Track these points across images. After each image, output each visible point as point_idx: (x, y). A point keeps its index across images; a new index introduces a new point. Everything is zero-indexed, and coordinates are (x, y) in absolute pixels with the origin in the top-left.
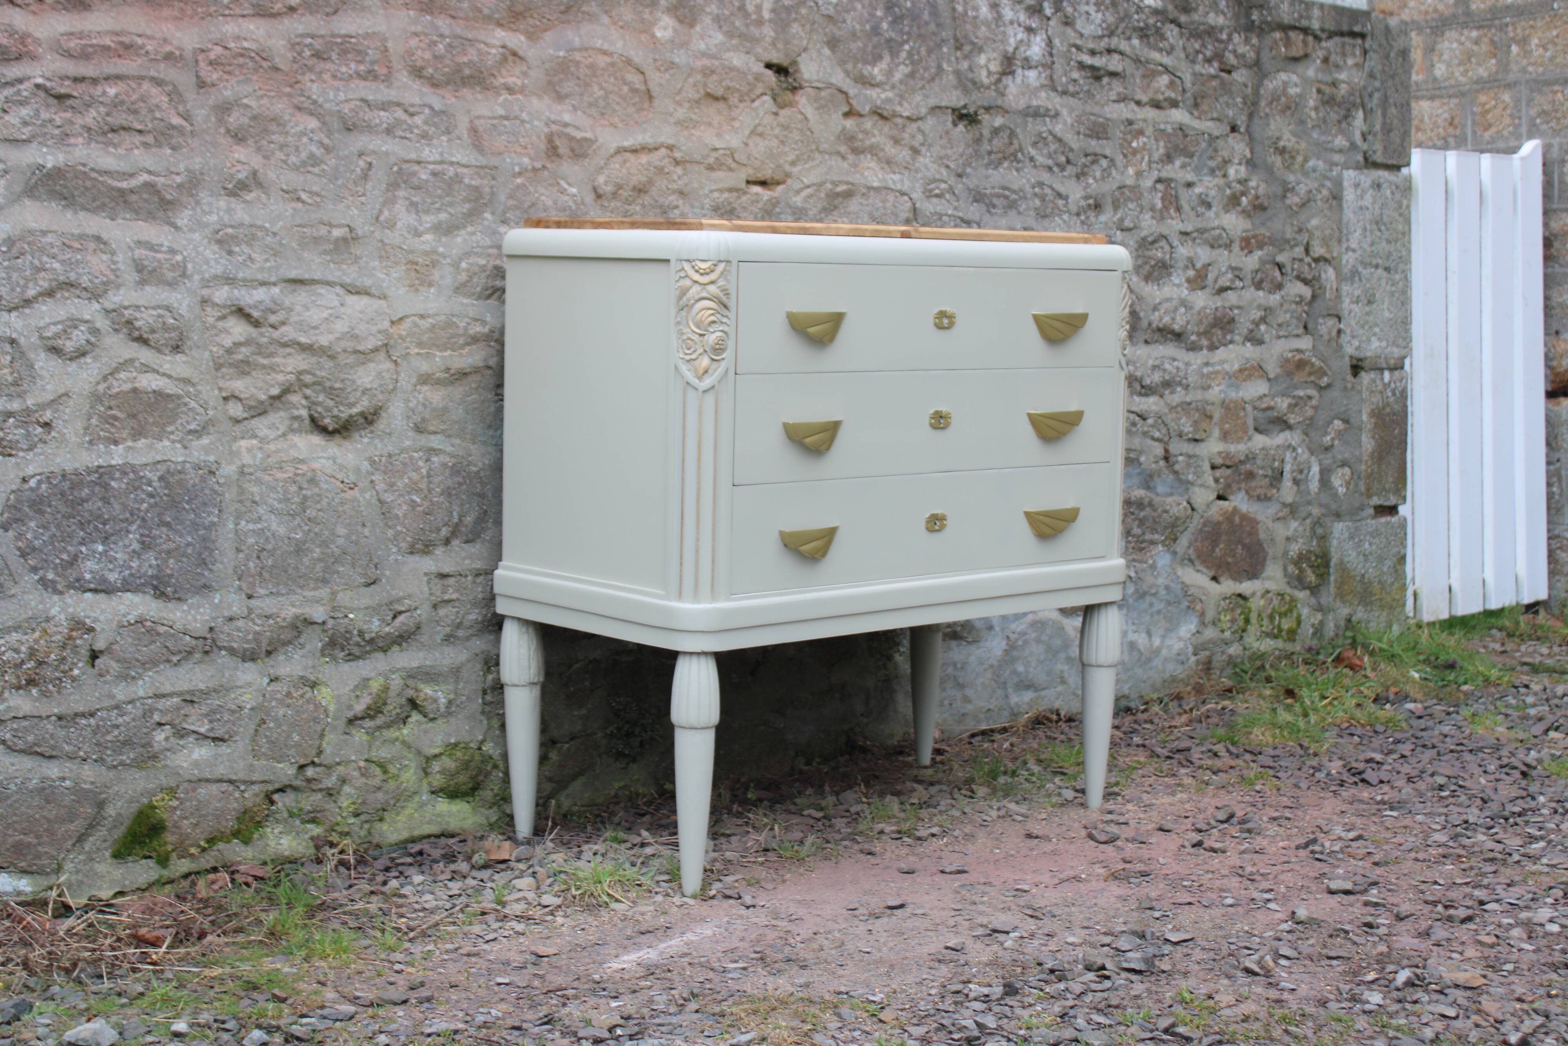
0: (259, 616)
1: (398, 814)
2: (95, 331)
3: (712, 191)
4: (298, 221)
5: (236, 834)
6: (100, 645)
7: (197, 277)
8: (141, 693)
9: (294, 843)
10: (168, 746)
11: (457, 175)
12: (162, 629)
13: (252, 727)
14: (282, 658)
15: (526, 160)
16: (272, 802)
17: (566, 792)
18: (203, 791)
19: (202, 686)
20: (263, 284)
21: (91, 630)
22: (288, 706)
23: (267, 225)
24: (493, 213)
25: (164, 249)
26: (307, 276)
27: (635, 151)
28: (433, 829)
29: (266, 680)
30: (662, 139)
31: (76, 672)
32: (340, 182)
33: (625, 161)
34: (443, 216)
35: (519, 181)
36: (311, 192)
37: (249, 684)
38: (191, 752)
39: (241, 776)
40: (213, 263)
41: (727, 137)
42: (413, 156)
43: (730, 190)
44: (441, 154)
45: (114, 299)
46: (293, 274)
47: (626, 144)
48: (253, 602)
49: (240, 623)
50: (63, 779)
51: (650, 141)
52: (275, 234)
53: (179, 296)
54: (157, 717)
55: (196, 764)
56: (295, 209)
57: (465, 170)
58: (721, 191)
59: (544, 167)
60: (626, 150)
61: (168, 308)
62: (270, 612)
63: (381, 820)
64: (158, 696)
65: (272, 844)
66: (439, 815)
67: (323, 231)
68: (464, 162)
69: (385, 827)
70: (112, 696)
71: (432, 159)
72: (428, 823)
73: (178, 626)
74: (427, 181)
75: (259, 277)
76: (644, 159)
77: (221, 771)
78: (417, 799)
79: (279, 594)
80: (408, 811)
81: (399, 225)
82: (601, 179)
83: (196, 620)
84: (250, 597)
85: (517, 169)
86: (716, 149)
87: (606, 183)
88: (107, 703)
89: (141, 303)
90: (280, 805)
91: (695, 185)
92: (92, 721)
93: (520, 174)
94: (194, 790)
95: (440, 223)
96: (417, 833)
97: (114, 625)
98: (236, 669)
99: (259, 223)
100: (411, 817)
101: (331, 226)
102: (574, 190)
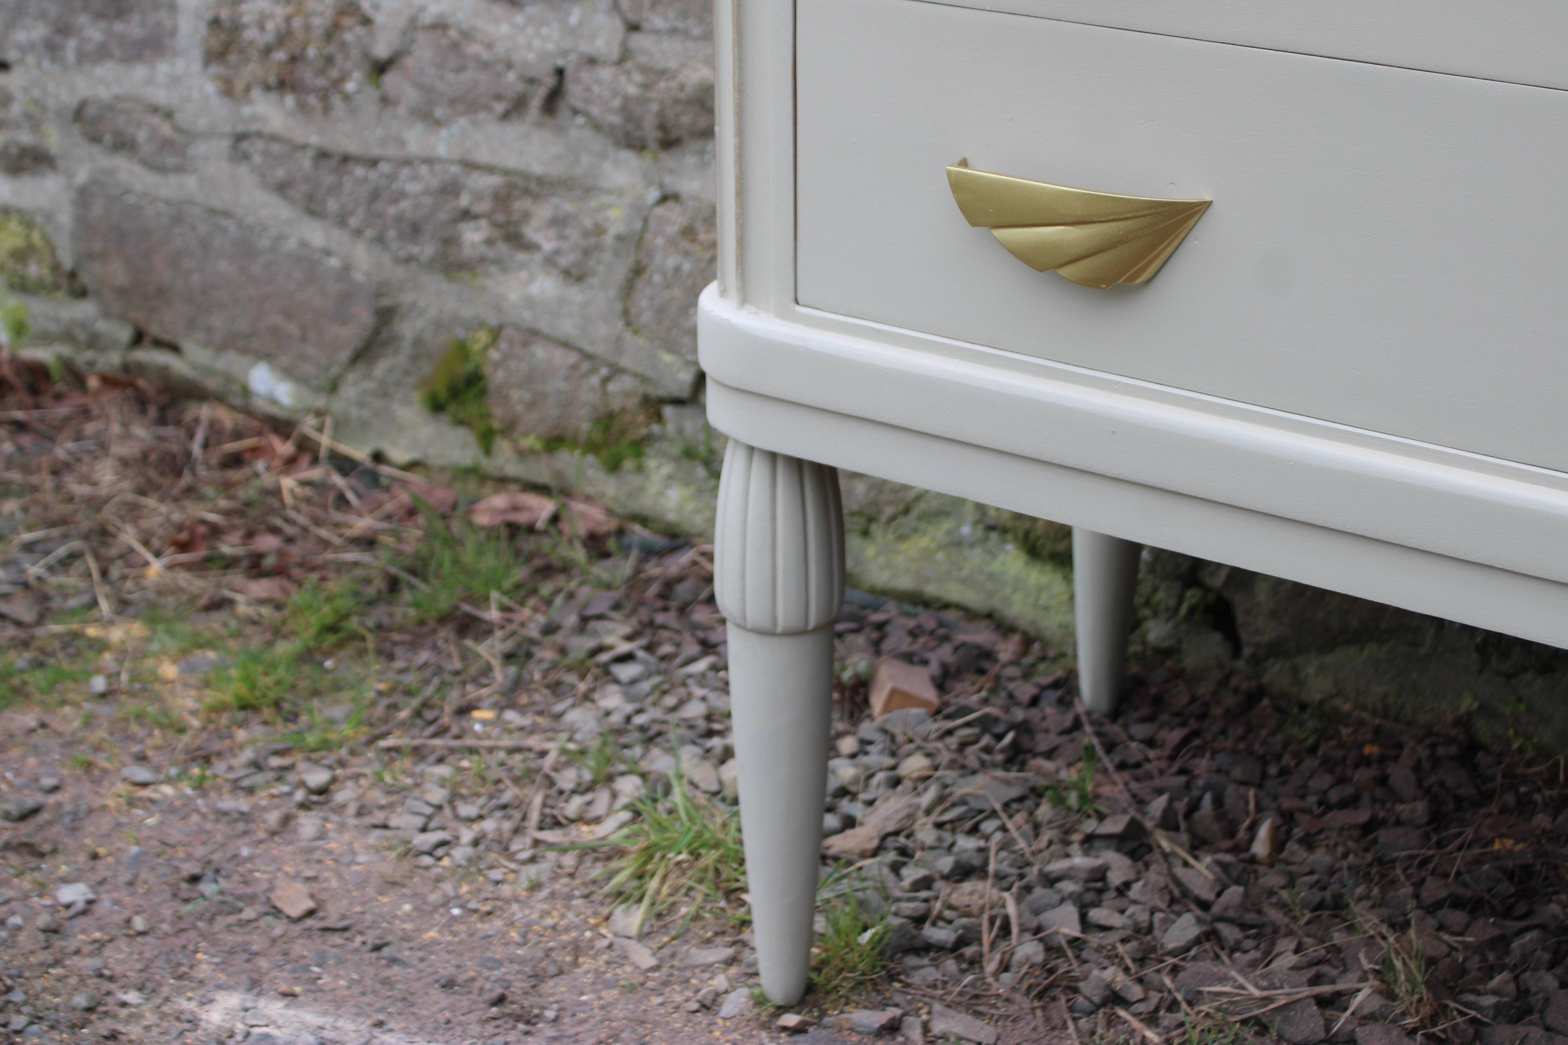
0: (644, 70)
1: (902, 538)
5: (592, 447)
6: (381, 51)
8: (442, 150)
9: (690, 506)
10: (491, 253)
12: (474, 49)
13: (621, 271)
14: (690, 160)
16: (659, 417)
17: (1329, 659)
18: (540, 351)
19: (537, 169)
21: (366, 21)
22: (687, 254)
28: (971, 598)
29: (653, 195)
31: (350, 86)
37: (620, 192)
38: (531, 280)
39: (598, 349)
48: (638, 41)
49: (605, 73)
50: (328, 253)
54: (464, 201)
55: (530, 302)
62: (661, 64)
63: (866, 533)
64: (470, 166)
65: (653, 488)
66: (991, 576)
69: (870, 551)
70: (401, 143)
72: (964, 581)
73: (500, 49)
77: (567, 328)
78: (947, 524)
79: (686, 34)
80: (923, 542)
83: (529, 47)
84: (634, 28)
88: (391, 151)
90: (670, 428)
92: (373, 175)
94: (526, 344)
96: (931, 589)
97: (402, 22)
98: (603, 156)
100: (927, 555)
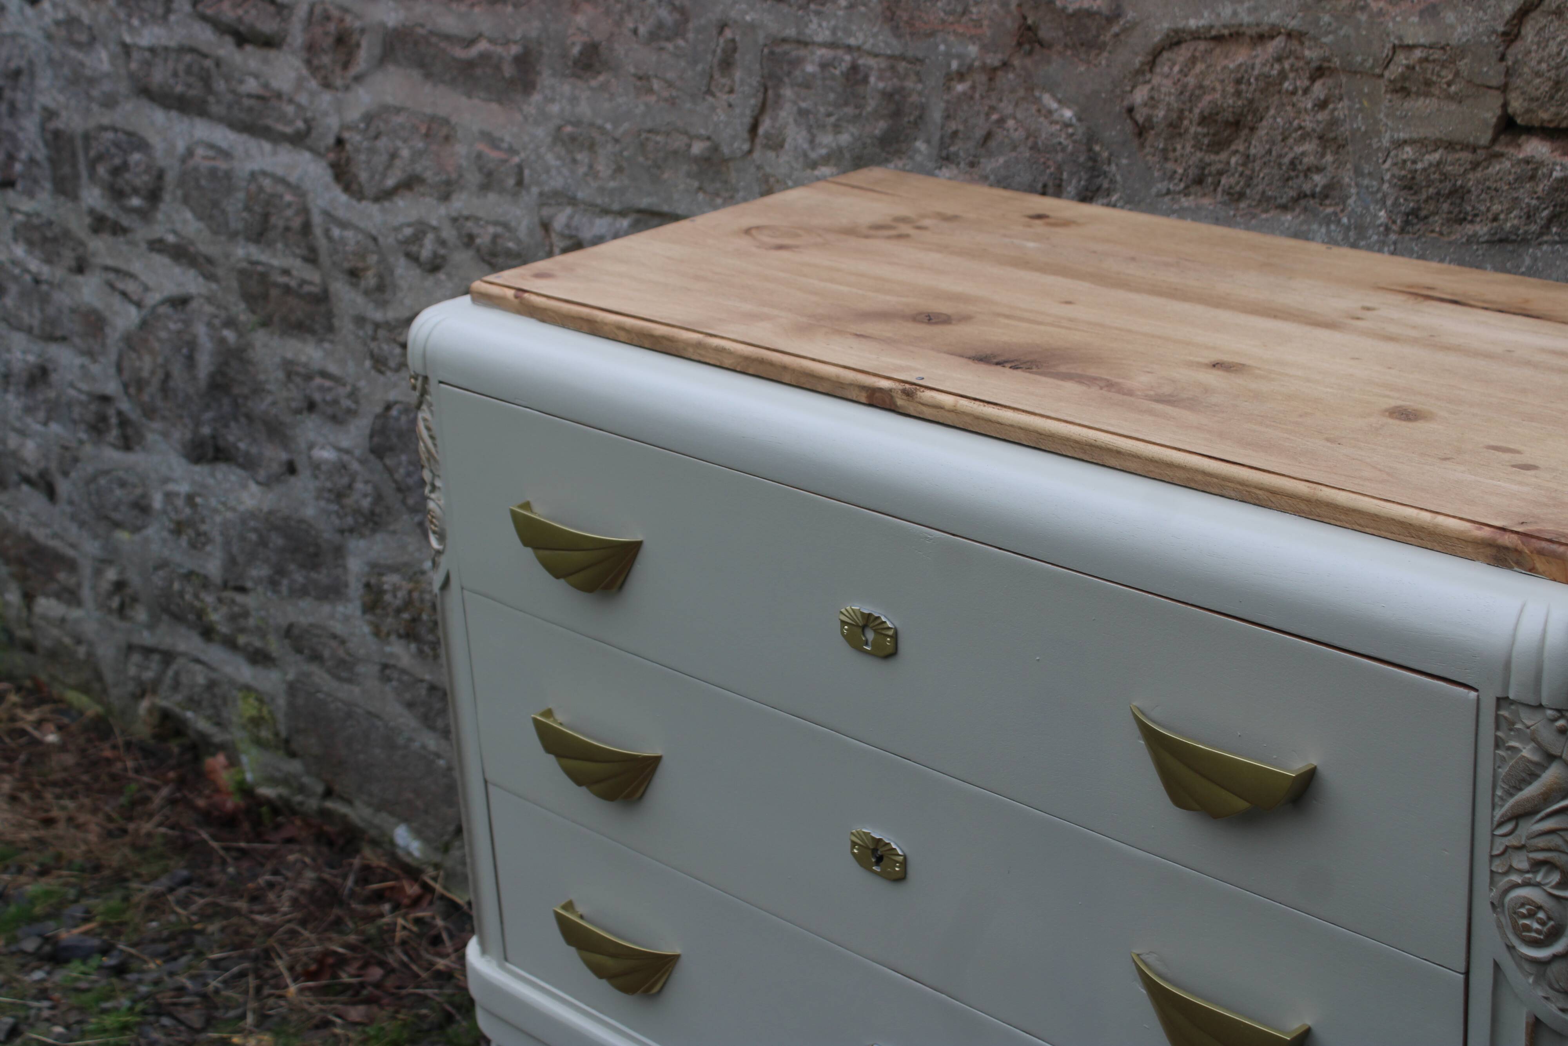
2: (443, 243)
3: (1400, 144)
4: (649, 124)
7: (535, 190)
11: (854, 68)
15: (973, 50)
20: (605, 211)
23: (609, 126)
24: (928, 142)
25: (505, 145)
26: (665, 208)
27: (1219, 39)
30: (1274, 17)
32: (699, 67)
33: (1193, 60)
34: (845, 138)
35: (960, 88)
36: (666, 81)
40: (554, 172)
41: (1450, 17)
42: (791, 32)
43: (1450, 146)
44: (834, 31)
45: (459, 203)
46: (645, 202)
47: (1193, 23)
51: (1245, 18)
52: (617, 141)
53: (518, 212)
56: (647, 105)
57: (872, 62)
58: (1421, 143)
59: (1005, 65)
60: (1196, 36)
61: (506, 226)
67: (679, 142)
68: (867, 46)
71: (819, 39)
74: (813, 75)
75: (599, 201)
76: (1240, 56)
81: (787, 146)
82: (1140, 95)
85: (955, 65)
86: (1410, 48)
87: (1152, 102)
89: (481, 214)
91: (1360, 123)
93: (961, 76)
95: (840, 149)
99: (599, 122)
101: (692, 137)
102: (1068, 114)
